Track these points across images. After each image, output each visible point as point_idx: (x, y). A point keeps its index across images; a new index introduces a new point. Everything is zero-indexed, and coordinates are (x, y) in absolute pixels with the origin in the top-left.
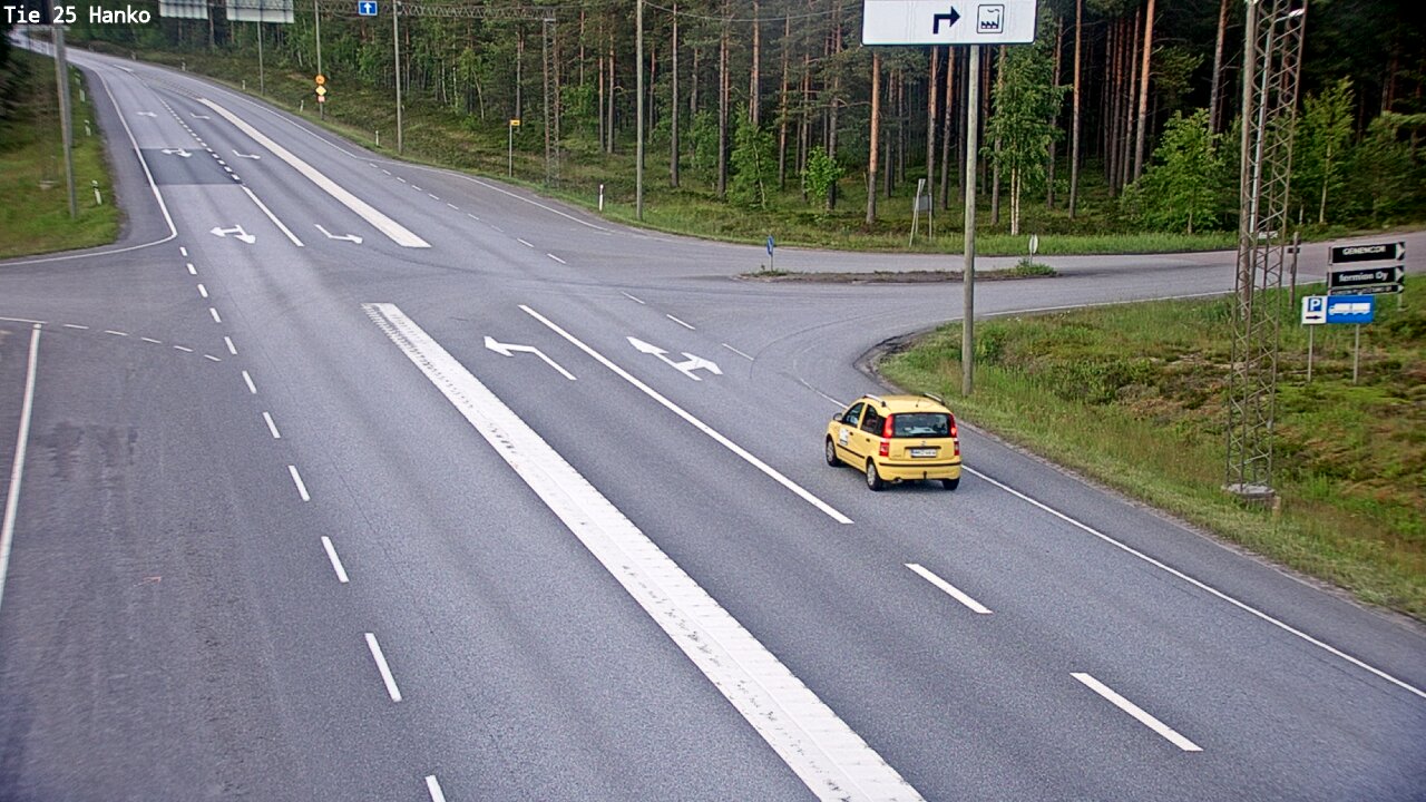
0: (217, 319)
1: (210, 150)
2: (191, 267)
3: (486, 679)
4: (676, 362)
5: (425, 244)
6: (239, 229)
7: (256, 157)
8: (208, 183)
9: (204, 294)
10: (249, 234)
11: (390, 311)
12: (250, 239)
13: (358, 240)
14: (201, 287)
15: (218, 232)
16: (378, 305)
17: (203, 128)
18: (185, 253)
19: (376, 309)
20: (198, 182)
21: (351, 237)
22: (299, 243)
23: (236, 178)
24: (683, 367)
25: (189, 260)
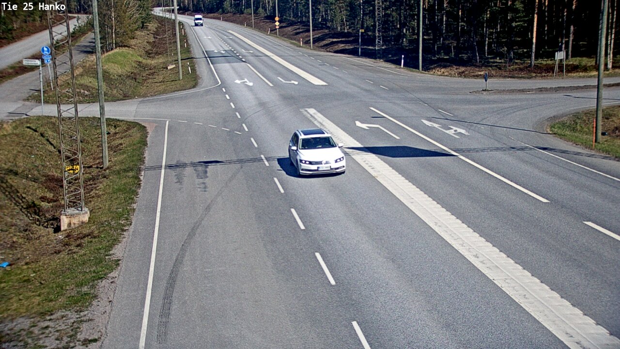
0: (239, 117)
1: (233, 50)
2: (227, 96)
3: (375, 275)
4: (446, 130)
5: (324, 84)
6: (246, 80)
7: (252, 52)
8: (233, 63)
9: (233, 107)
10: (250, 82)
11: (312, 111)
12: (251, 84)
13: (296, 83)
14: (232, 104)
15: (238, 82)
16: (307, 109)
17: (230, 41)
18: (224, 91)
19: (306, 111)
20: (229, 63)
21: (293, 82)
22: (271, 85)
23: (243, 60)
24: (451, 132)
25: (226, 93)
